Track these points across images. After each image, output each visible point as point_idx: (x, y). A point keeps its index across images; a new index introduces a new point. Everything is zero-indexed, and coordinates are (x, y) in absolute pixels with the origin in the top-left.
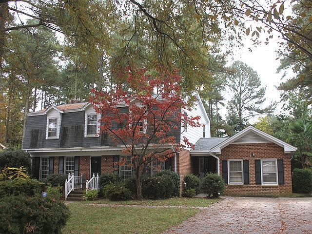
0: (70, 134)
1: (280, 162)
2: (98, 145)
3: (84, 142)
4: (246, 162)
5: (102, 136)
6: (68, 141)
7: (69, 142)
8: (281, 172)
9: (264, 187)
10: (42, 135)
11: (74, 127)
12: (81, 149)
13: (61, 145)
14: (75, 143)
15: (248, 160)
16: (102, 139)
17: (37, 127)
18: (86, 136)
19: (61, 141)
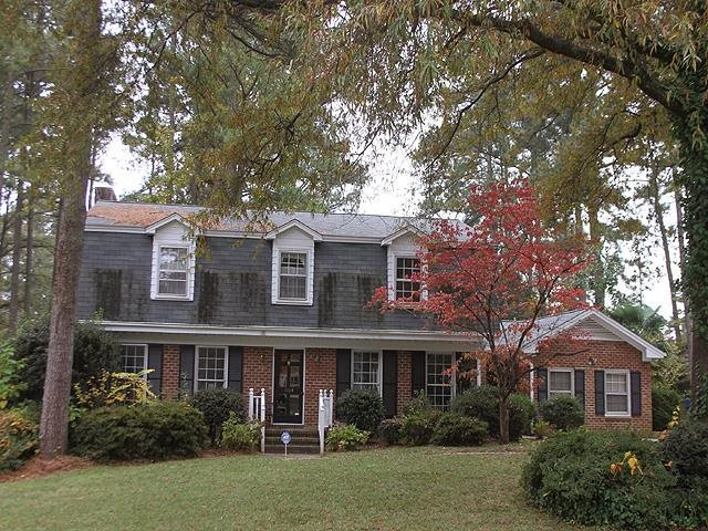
0: (226, 291)
1: (636, 376)
2: (313, 325)
3: (271, 315)
4: (580, 374)
5: (320, 305)
6: (222, 309)
7: (224, 310)
8: (636, 394)
9: (609, 420)
10: (135, 286)
11: (238, 276)
12: (264, 331)
13: (200, 317)
14: (243, 314)
15: (583, 371)
16: (320, 311)
17: (114, 264)
18: (275, 300)
19: (201, 308)
